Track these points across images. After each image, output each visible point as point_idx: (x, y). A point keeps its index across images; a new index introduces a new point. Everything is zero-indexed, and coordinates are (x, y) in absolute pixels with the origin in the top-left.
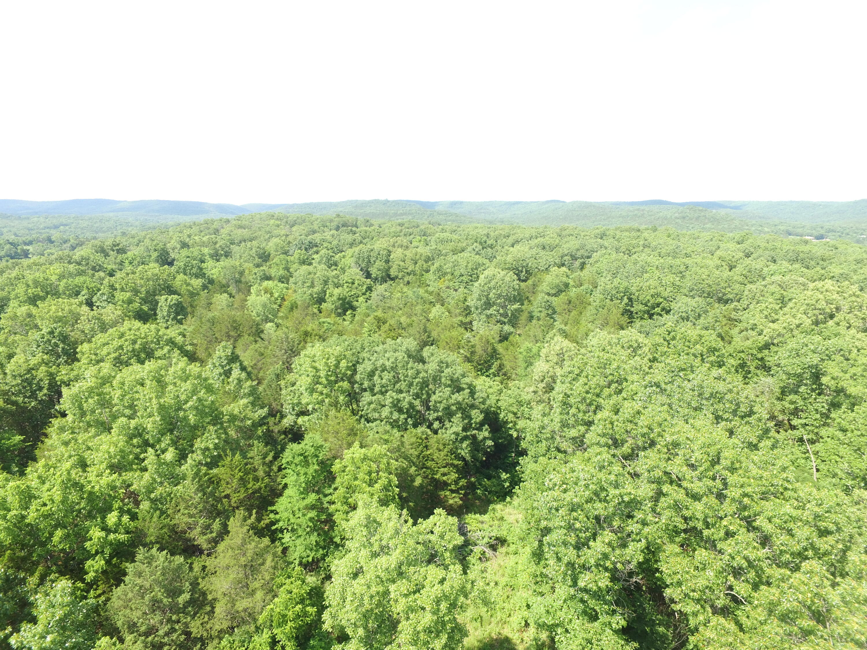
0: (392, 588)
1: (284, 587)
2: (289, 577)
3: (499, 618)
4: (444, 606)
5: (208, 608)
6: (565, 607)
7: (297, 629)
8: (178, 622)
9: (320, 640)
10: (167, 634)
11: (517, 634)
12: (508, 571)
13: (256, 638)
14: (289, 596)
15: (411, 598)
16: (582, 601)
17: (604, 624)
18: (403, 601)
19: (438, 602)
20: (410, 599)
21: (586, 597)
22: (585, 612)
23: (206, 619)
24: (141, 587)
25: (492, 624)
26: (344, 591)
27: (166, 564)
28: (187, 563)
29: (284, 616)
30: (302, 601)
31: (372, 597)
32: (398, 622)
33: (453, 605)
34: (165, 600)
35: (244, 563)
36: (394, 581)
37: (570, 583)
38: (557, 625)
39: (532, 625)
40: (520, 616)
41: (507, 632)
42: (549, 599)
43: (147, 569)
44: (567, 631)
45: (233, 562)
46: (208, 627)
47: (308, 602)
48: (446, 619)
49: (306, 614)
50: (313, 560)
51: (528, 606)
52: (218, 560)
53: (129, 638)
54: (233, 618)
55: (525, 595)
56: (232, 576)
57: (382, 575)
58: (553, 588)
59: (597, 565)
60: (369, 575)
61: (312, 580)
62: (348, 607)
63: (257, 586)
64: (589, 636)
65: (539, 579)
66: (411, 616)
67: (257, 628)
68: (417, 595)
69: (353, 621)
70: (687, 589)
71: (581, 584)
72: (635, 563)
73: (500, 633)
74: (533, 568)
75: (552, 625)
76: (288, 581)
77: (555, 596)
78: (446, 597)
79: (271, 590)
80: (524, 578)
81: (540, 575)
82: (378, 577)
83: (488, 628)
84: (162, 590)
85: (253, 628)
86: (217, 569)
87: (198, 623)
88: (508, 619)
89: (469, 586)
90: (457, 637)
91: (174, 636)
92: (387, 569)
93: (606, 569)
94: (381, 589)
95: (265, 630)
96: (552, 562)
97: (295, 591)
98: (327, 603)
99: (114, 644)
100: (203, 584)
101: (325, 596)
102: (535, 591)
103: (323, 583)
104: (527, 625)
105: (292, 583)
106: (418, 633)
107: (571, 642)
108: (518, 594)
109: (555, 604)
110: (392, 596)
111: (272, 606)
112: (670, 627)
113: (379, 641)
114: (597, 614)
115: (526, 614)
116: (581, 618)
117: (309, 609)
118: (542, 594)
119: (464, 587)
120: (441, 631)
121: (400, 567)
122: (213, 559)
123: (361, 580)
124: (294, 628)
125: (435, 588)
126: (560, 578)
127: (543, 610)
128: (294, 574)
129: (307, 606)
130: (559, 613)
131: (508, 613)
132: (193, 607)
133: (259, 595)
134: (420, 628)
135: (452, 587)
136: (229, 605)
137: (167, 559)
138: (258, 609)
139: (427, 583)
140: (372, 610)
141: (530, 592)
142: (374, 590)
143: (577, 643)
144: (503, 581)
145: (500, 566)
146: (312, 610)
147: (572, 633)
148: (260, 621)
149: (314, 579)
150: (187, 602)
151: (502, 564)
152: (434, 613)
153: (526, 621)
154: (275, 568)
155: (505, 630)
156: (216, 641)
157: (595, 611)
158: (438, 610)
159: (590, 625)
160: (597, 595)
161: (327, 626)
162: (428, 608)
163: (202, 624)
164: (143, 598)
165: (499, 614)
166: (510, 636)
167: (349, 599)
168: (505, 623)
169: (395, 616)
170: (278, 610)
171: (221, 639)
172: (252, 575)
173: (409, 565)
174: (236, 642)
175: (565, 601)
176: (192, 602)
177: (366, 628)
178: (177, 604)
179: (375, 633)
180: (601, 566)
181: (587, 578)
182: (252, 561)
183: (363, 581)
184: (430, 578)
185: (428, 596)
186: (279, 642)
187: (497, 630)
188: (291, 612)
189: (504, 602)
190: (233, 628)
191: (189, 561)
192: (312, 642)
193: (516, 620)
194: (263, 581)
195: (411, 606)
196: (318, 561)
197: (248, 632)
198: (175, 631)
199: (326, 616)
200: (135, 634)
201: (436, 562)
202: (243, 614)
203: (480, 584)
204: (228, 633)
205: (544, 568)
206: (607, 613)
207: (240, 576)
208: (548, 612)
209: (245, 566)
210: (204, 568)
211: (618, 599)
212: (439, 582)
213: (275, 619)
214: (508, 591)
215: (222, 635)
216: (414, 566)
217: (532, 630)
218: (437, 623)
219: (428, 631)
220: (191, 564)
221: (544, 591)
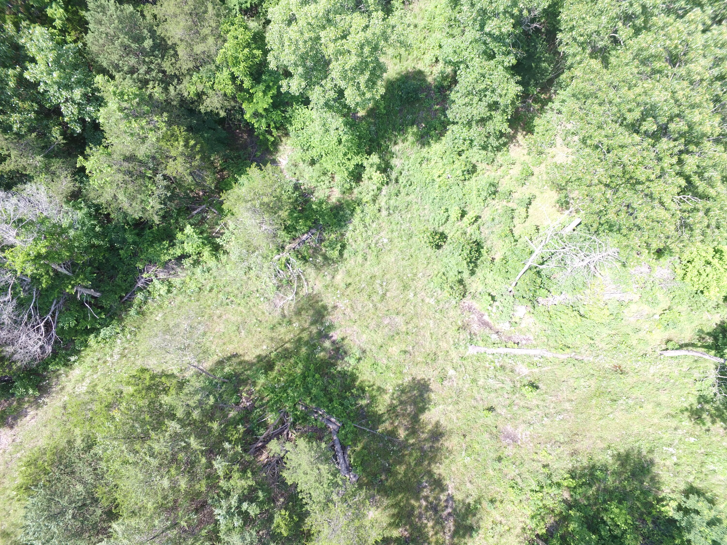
0: (322, 34)
1: (230, 33)
2: (233, 24)
3: (415, 56)
4: (367, 50)
5: (172, 52)
6: (470, 47)
7: (250, 68)
8: (152, 62)
9: (270, 75)
10: (147, 72)
11: (428, 69)
12: (427, 15)
13: (218, 74)
14: (236, 41)
15: (339, 42)
16: (485, 43)
17: (499, 63)
18: (332, 45)
19: (362, 47)
20: (338, 44)
21: (489, 40)
22: (485, 52)
23: (173, 61)
24: (107, 34)
25: (409, 61)
26: (281, 37)
27: (119, 13)
28: (138, 11)
29: (236, 58)
30: (248, 45)
31: (305, 42)
32: (330, 62)
33: (375, 48)
34: (133, 45)
35: (188, 12)
36: (324, 28)
37: (478, 27)
38: (461, 62)
39: (441, 61)
40: (432, 54)
41: (420, 66)
42: (458, 41)
43: (104, 18)
44: (467, 67)
45: (178, 11)
46: (177, 66)
47: (253, 46)
48: (369, 60)
49: (254, 56)
50: (251, 5)
51: (440, 46)
52: (163, 9)
53: (117, 76)
54: (195, 60)
55: (439, 36)
56: (181, 24)
57: (313, 22)
58: (463, 32)
59: (505, 12)
60: (302, 22)
61: (253, 25)
62: (287, 51)
63: (207, 33)
64: (483, 71)
65: (452, 23)
66: (340, 58)
67: (217, 67)
68: (344, 41)
69: (292, 62)
70: (576, 34)
71: (487, 29)
72: (540, 9)
73: (414, 68)
74: (449, 12)
75: (457, 62)
76: (232, 28)
77: (464, 38)
78: (369, 42)
79: (220, 36)
80: (440, 22)
81: (455, 20)
82: (309, 24)
83: (405, 64)
84: (127, 37)
85: (213, 68)
86: (166, 17)
87: (169, 64)
88: (422, 56)
89: (389, 31)
90: (378, 73)
91: (154, 74)
92: (316, 17)
93: (512, 16)
94: (313, 35)
95: (225, 69)
96: (465, 8)
97: (240, 37)
98: (268, 47)
99: (108, 81)
100: (159, 31)
101: (266, 41)
102: (448, 33)
103: (264, 27)
104: (437, 61)
105: (236, 30)
106: (346, 71)
107: (469, 76)
108: (434, 35)
109: (462, 46)
110: (323, 41)
111: (224, 50)
112: (552, 63)
113: (317, 77)
114: (495, 54)
115: (437, 52)
116: (481, 57)
117: (255, 51)
118: (453, 36)
119: (385, 32)
120: (365, 70)
121: (328, 15)
122: (159, 7)
123: (294, 27)
124: (247, 67)
125: (359, 35)
126: (471, 23)
127: (450, 50)
128: (236, 20)
129: (253, 49)
130: (463, 53)
131: (423, 52)
132: (158, 51)
133: (211, 40)
134: (347, 67)
135: (374, 34)
136: (188, 49)
137: (117, 8)
138: (213, 51)
139: (352, 30)
140: (307, 53)
141: (444, 34)
142: (307, 36)
143: (473, 76)
144: (422, 24)
145: (421, 9)
146: (258, 52)
147: (471, 68)
148: (218, 62)
149: (256, 24)
150: (152, 47)
151: (423, 7)
152: (359, 56)
153: (437, 58)
154: (218, 15)
155: (419, 65)
156: (188, 77)
157: (493, 52)
158: (362, 53)
159: (487, 63)
160: (499, 39)
161: (272, 66)
162: (353, 52)
163: (172, 64)
164: (113, 44)
165: (415, 52)
166: (422, 69)
167: (287, 43)
168: (419, 59)
169: (327, 57)
170: (230, 53)
171: (191, 75)
172: (200, 22)
173: (336, 12)
174: (204, 78)
175: (471, 43)
176: (155, 47)
177: (304, 66)
178: (144, 48)
179: (313, 69)
180: (508, 12)
181: (494, 23)
182: (195, 9)
183: (296, 28)
184: (354, 26)
185: (354, 42)
186: (237, 77)
187: (413, 65)
188: (241, 55)
189: (421, 43)
190: (197, 67)
191: (139, 9)
192: (263, 77)
193: (429, 57)
194: (210, 28)
195: (339, 50)
196: (256, 6)
197: (211, 71)
198: (153, 70)
199: (270, 58)
200: (122, 73)
201: (360, 8)
202: (202, 56)
203: (399, 28)
204: (195, 71)
205: (459, 13)
206: (503, 54)
207: (189, 23)
208: (455, 52)
209: (191, 14)
210: (155, 16)
211: (516, 42)
212: (363, 30)
213: (230, 60)
214: (425, 33)
215: (191, 73)
216: (340, 14)
217: (440, 66)
218: (361, 62)
219: (354, 69)
220: (142, 12)
221: (456, 34)
